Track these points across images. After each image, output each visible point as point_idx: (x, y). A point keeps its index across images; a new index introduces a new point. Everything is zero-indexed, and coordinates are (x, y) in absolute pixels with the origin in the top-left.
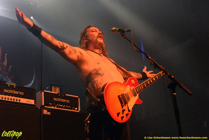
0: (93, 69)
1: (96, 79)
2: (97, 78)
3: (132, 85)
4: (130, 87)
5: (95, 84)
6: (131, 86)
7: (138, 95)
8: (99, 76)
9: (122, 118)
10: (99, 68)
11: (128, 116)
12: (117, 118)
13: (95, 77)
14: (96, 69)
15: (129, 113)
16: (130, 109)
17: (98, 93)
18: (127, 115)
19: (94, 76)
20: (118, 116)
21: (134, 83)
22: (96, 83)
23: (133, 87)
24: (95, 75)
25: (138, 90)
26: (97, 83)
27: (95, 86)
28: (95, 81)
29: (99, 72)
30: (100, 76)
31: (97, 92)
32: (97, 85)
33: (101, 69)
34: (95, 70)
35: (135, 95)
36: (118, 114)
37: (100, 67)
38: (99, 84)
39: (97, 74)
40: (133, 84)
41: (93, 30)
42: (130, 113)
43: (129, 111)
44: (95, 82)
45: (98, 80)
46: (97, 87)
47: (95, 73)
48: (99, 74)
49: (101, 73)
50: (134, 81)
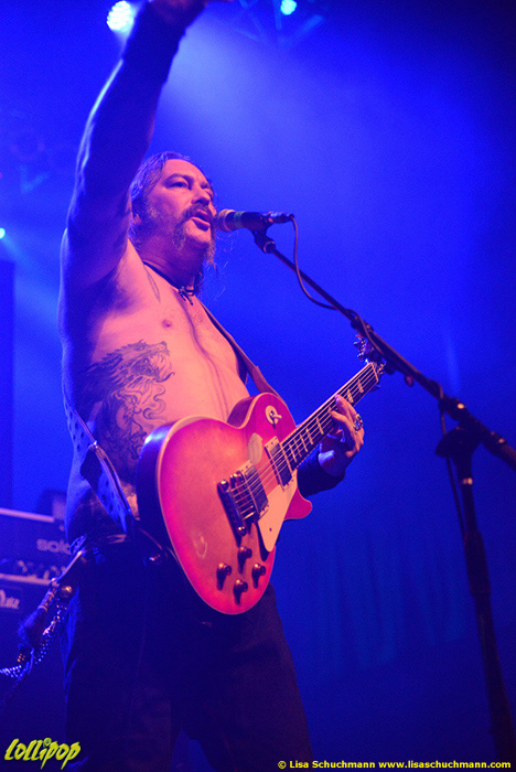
0: (134, 340)
1: (129, 390)
2: (137, 389)
3: (268, 431)
4: (264, 442)
5: (121, 412)
6: (266, 438)
7: (294, 474)
8: (146, 377)
9: (238, 590)
10: (161, 347)
11: (262, 579)
12: (217, 593)
13: (131, 378)
14: (144, 346)
15: (263, 564)
16: (270, 545)
17: (130, 455)
18: (256, 574)
19: (125, 372)
20: (220, 586)
21: (276, 421)
22: (126, 408)
23: (274, 440)
24: (129, 369)
25: (296, 452)
26: (131, 406)
27: (121, 422)
28: (126, 397)
29: (152, 361)
30: (151, 378)
31: (124, 450)
32: (130, 420)
33: (167, 352)
34: (140, 346)
35: (286, 479)
36: (222, 575)
37: (163, 343)
38: (141, 414)
39: (144, 367)
40: (274, 425)
41: (176, 175)
42: (269, 565)
43: (264, 553)
44: (121, 403)
45: (138, 396)
46: (130, 428)
47: (133, 360)
48: (154, 372)
49: (160, 365)
50: (274, 410)
